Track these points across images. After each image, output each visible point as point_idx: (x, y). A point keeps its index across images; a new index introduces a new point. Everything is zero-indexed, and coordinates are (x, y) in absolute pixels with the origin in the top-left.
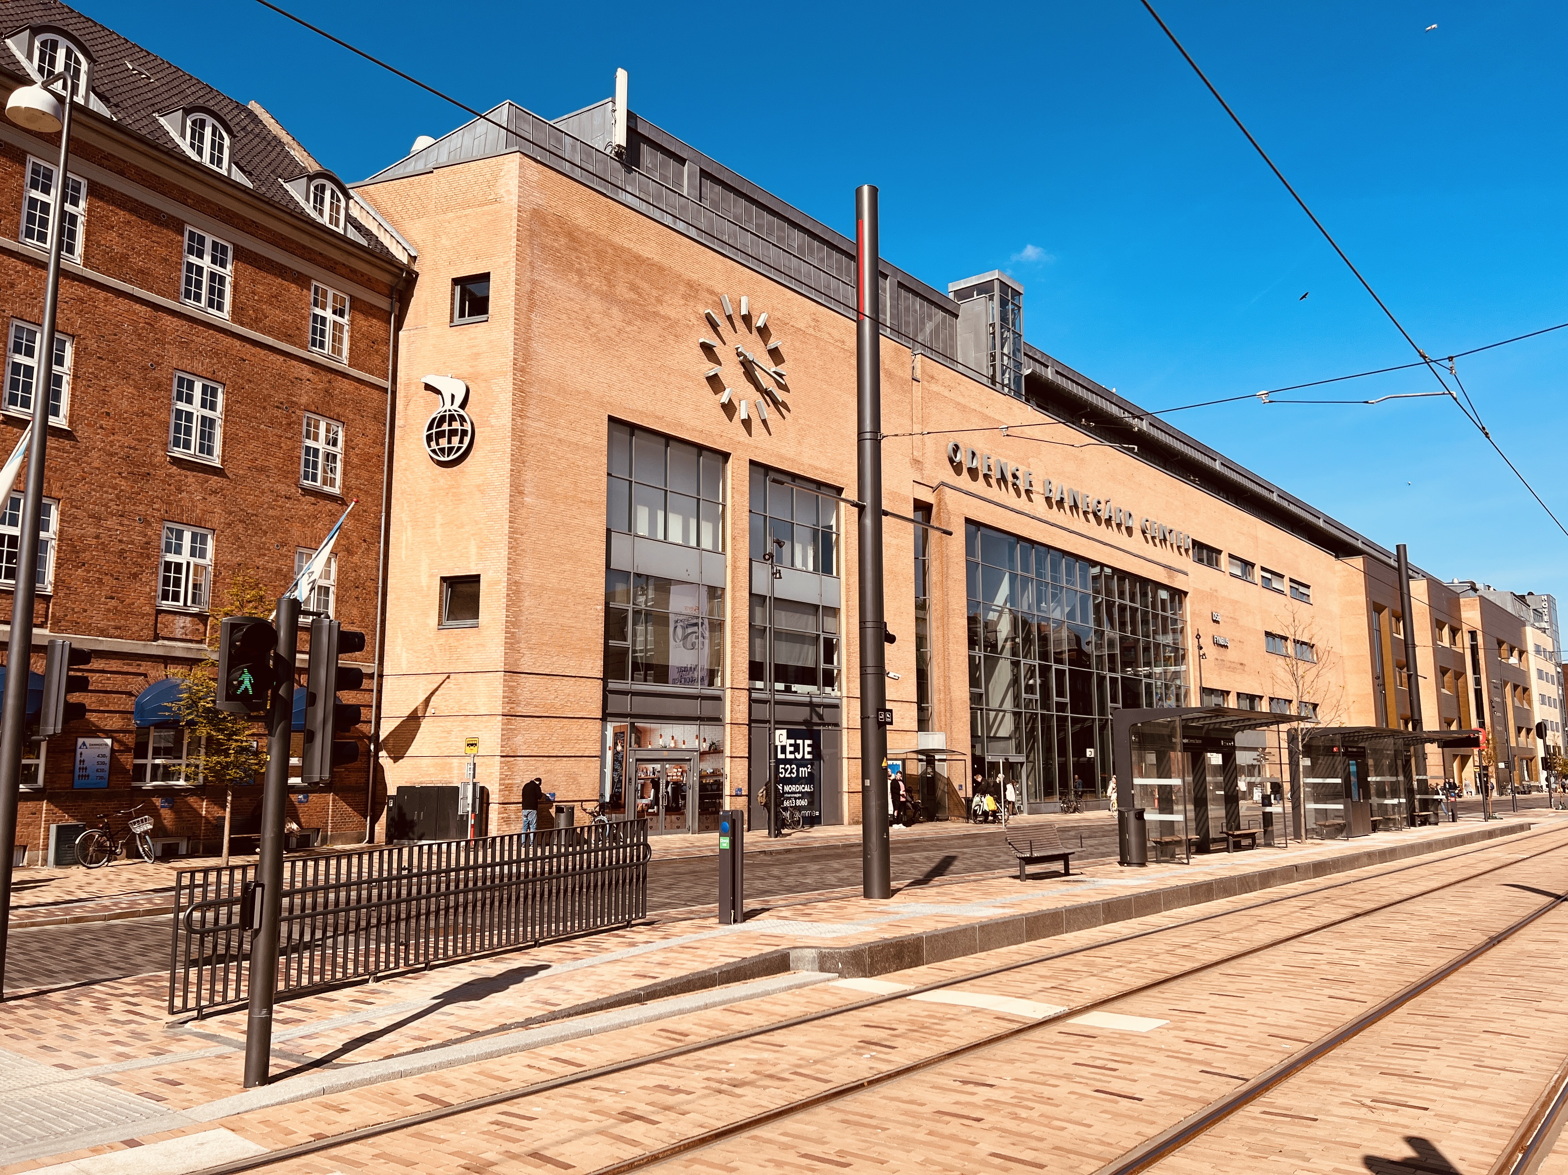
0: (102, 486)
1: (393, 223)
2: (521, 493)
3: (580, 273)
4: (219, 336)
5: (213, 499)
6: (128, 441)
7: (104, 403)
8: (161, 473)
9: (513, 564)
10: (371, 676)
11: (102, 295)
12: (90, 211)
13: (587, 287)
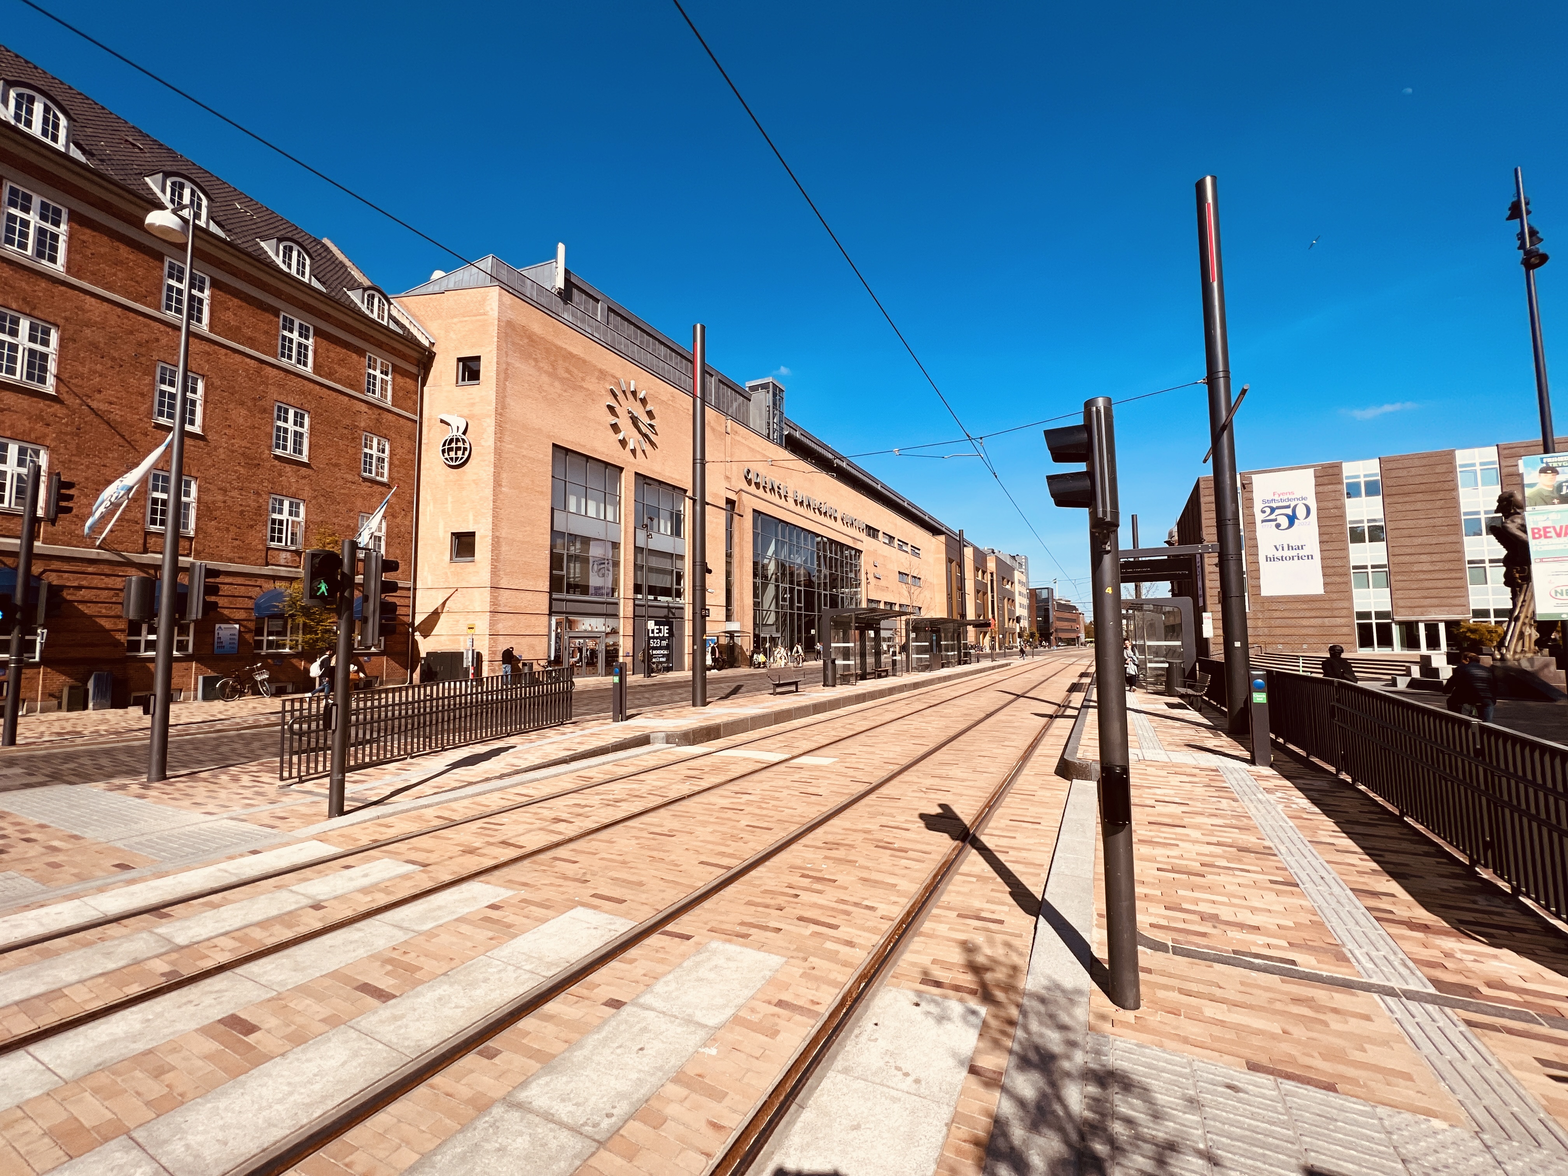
0: (227, 471)
1: (419, 321)
2: (500, 485)
3: (536, 360)
4: (306, 382)
5: (304, 481)
6: (244, 443)
7: (227, 419)
8: (268, 465)
9: (495, 527)
10: (409, 589)
11: (224, 351)
12: (212, 297)
13: (540, 369)
